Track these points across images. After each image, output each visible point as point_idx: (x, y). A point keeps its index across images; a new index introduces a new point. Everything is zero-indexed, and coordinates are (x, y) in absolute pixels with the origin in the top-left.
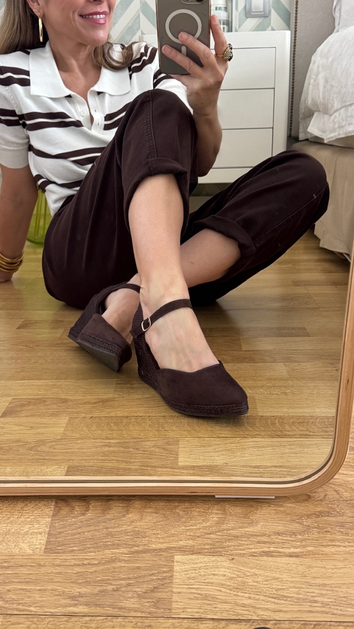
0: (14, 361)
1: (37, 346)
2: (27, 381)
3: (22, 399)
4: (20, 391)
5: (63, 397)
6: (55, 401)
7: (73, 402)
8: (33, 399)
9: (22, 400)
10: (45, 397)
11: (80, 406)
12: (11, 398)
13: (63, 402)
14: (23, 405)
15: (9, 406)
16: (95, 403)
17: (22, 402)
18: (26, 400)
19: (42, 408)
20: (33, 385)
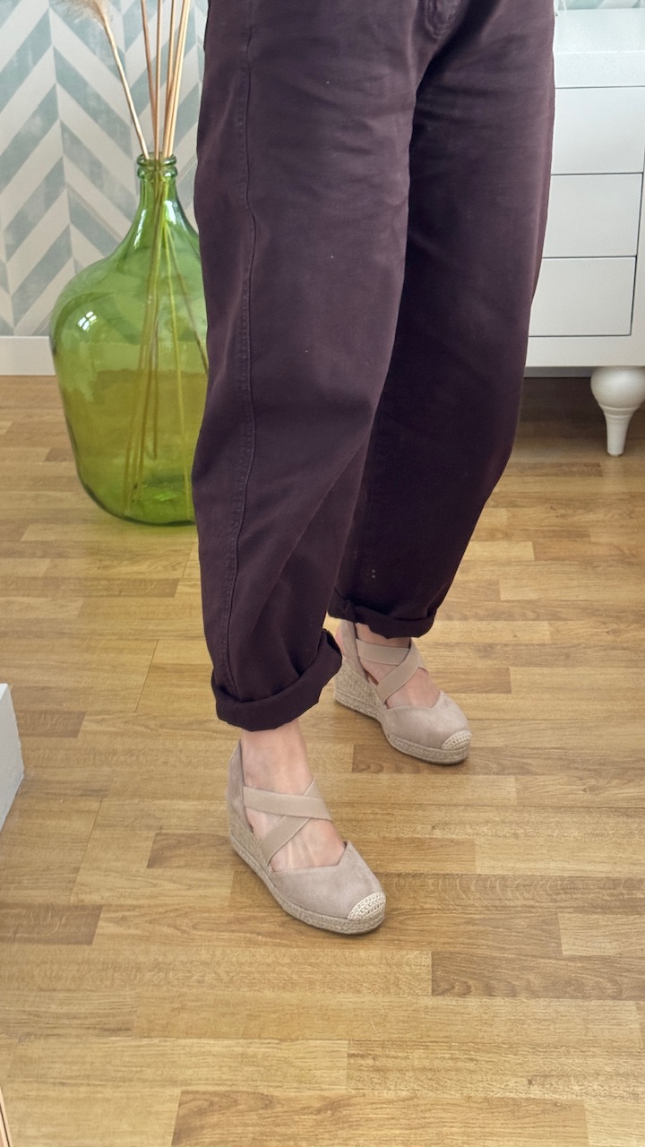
0: (162, 975)
1: (195, 927)
2: (195, 1041)
3: (197, 1092)
4: (190, 1072)
5: (265, 1091)
6: (252, 1102)
7: (283, 1105)
8: (215, 1094)
9: (198, 1096)
10: (234, 1088)
11: (296, 1118)
12: (177, 1091)
13: (266, 1107)
14: (201, 1112)
15: (181, 1113)
16: (319, 1111)
17: (200, 1103)
18: (207, 1097)
19: (234, 1120)
20: (209, 1053)
